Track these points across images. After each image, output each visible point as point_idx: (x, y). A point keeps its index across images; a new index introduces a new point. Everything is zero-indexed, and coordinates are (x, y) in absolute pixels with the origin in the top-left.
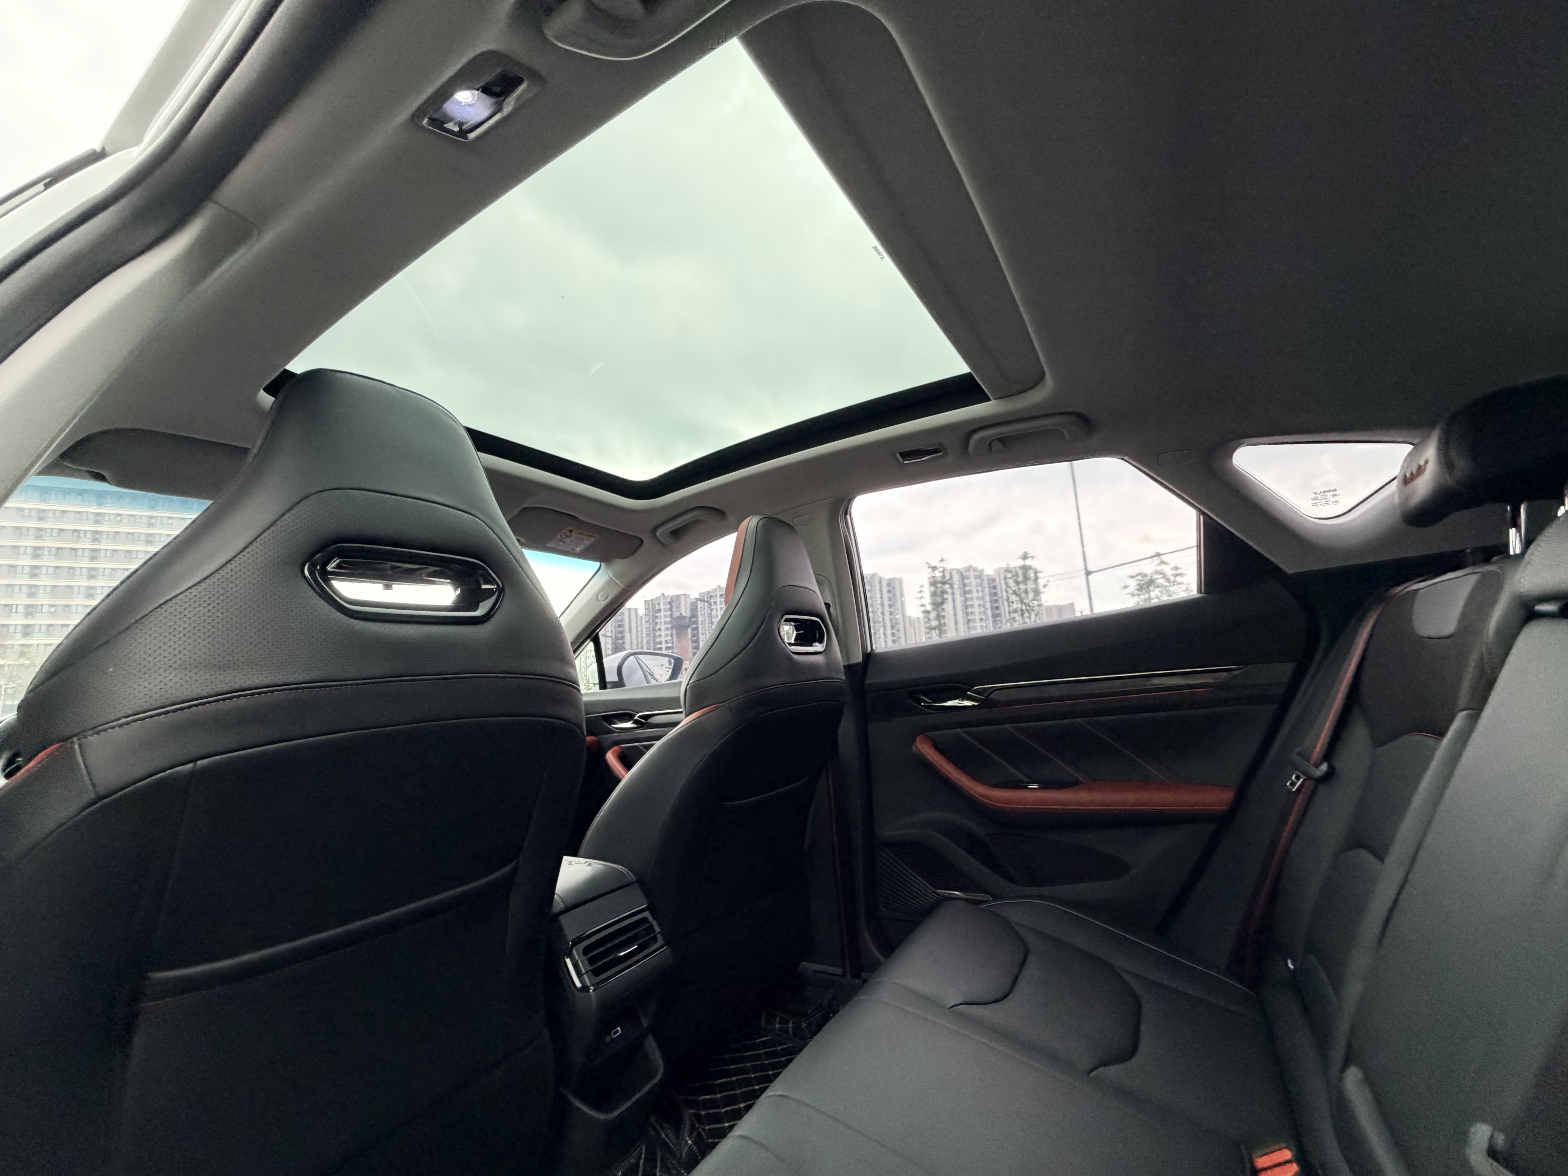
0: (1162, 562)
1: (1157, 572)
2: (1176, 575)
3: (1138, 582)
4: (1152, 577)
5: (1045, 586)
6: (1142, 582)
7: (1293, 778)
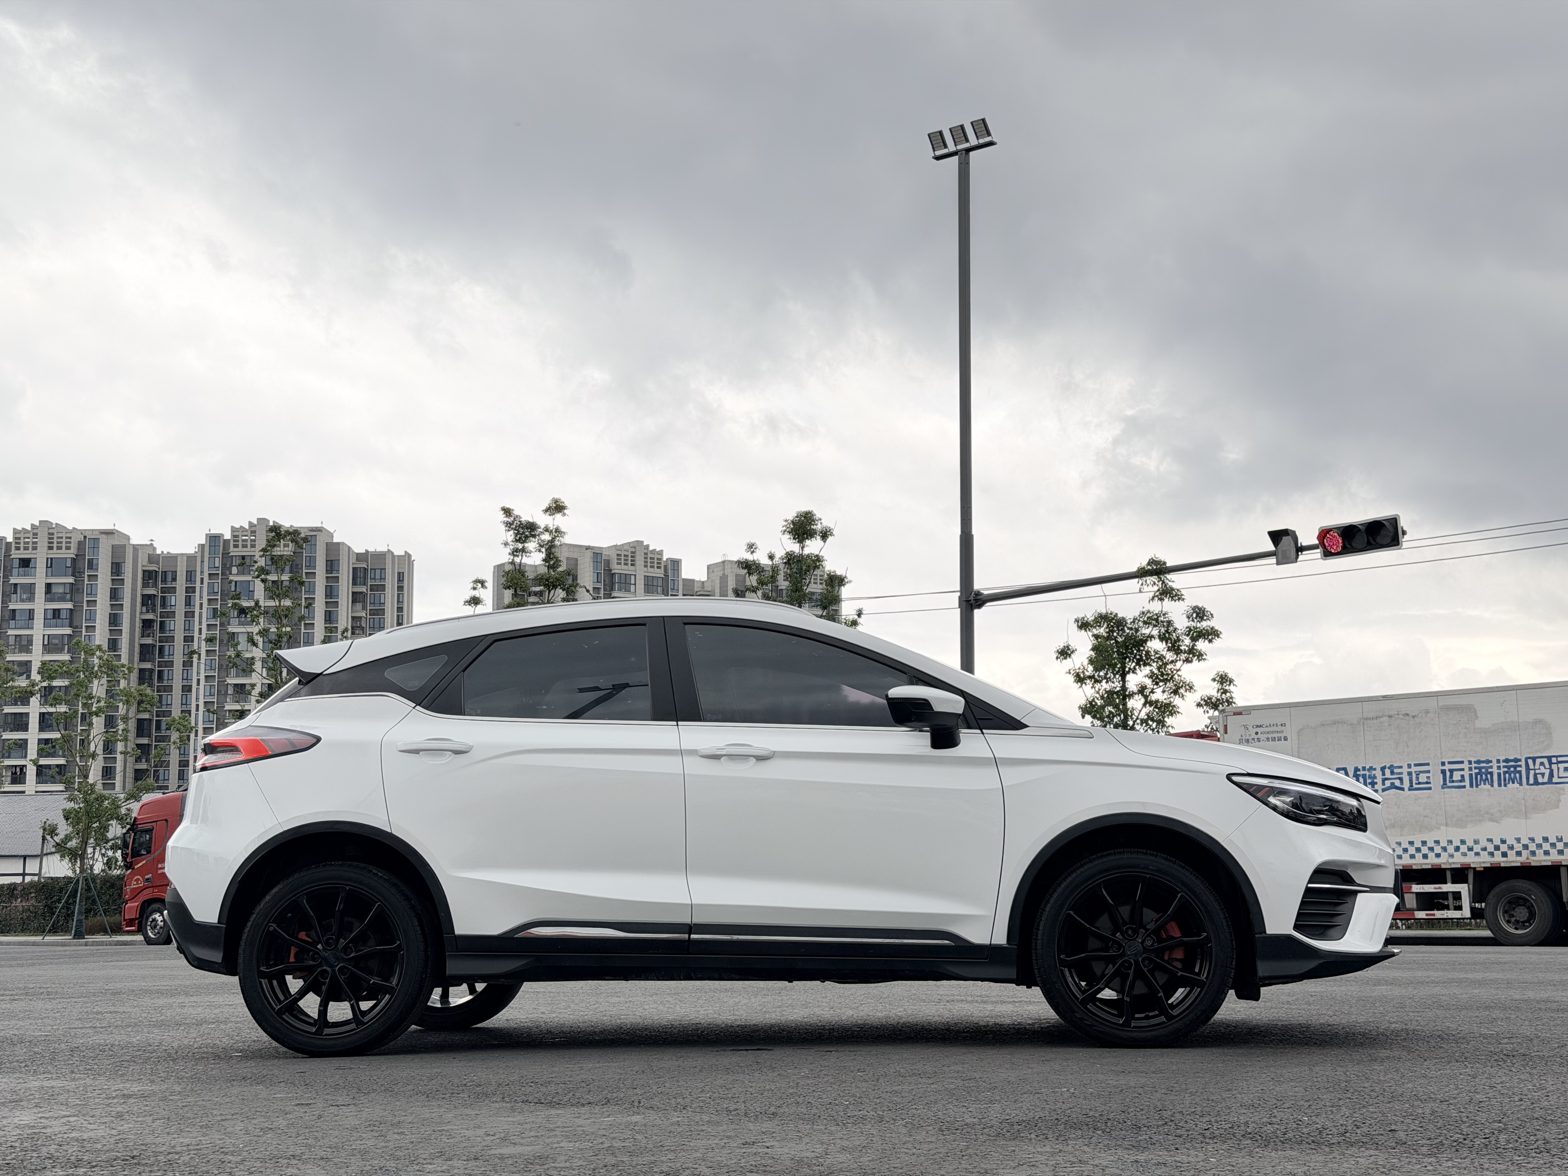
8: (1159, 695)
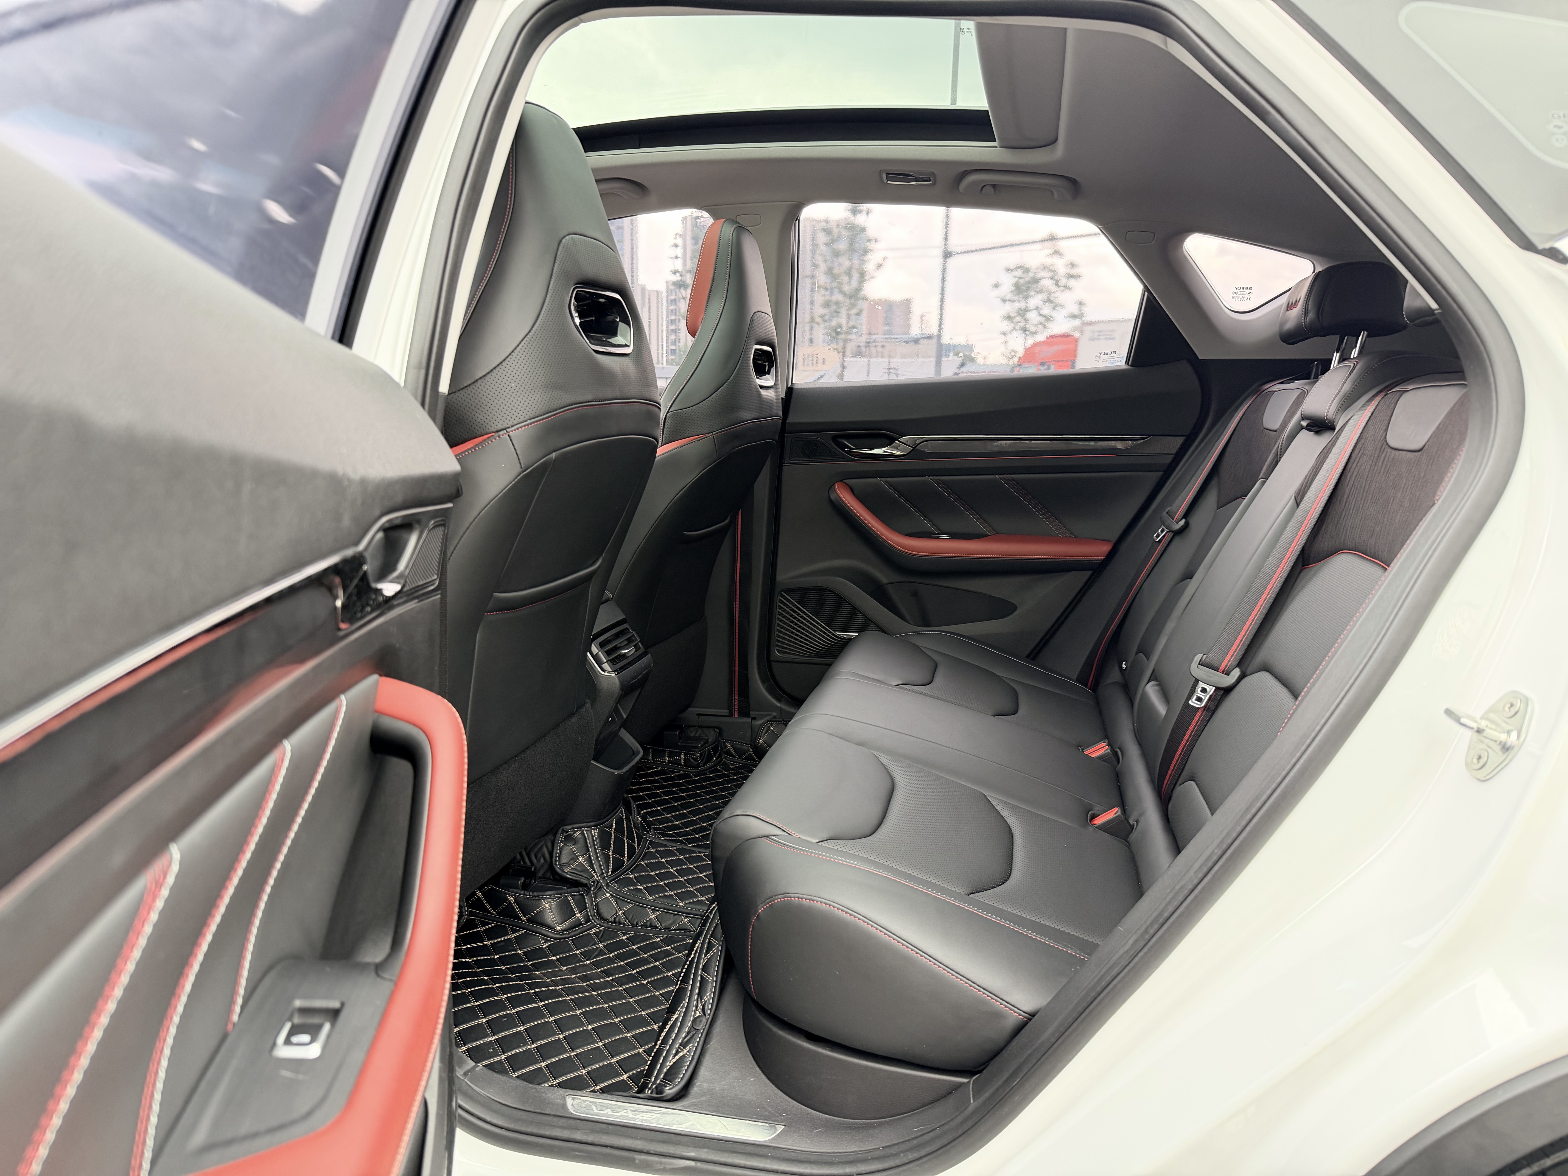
0: (1056, 253)
1: (1045, 268)
2: (1071, 276)
3: (1015, 280)
4: (1035, 273)
5: (879, 266)
6: (1022, 281)
7: (1159, 531)
8: (1046, 311)
